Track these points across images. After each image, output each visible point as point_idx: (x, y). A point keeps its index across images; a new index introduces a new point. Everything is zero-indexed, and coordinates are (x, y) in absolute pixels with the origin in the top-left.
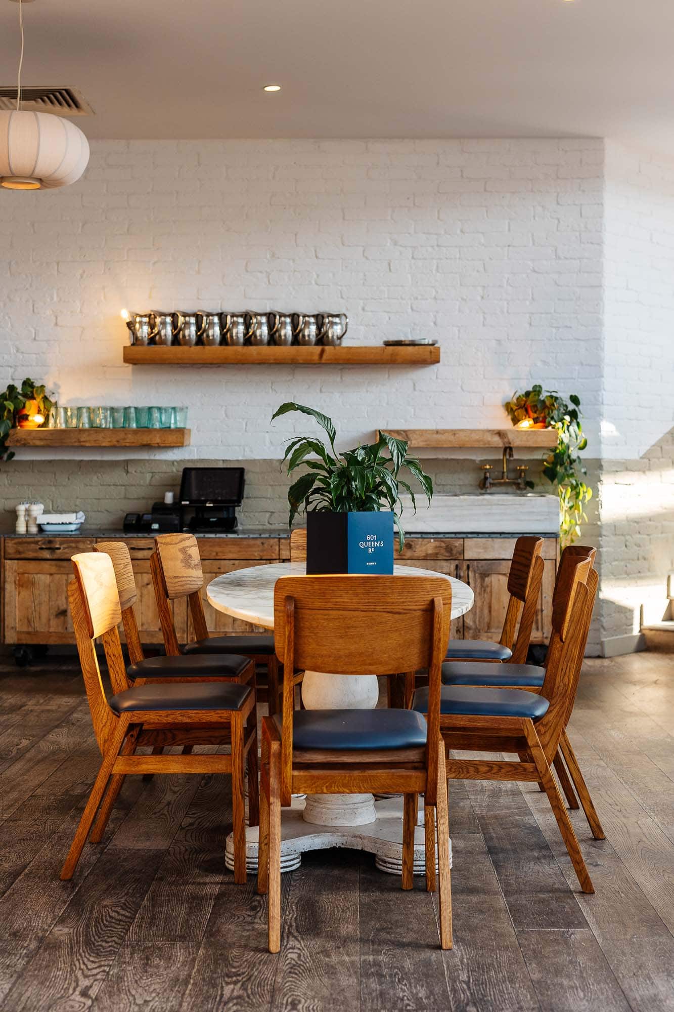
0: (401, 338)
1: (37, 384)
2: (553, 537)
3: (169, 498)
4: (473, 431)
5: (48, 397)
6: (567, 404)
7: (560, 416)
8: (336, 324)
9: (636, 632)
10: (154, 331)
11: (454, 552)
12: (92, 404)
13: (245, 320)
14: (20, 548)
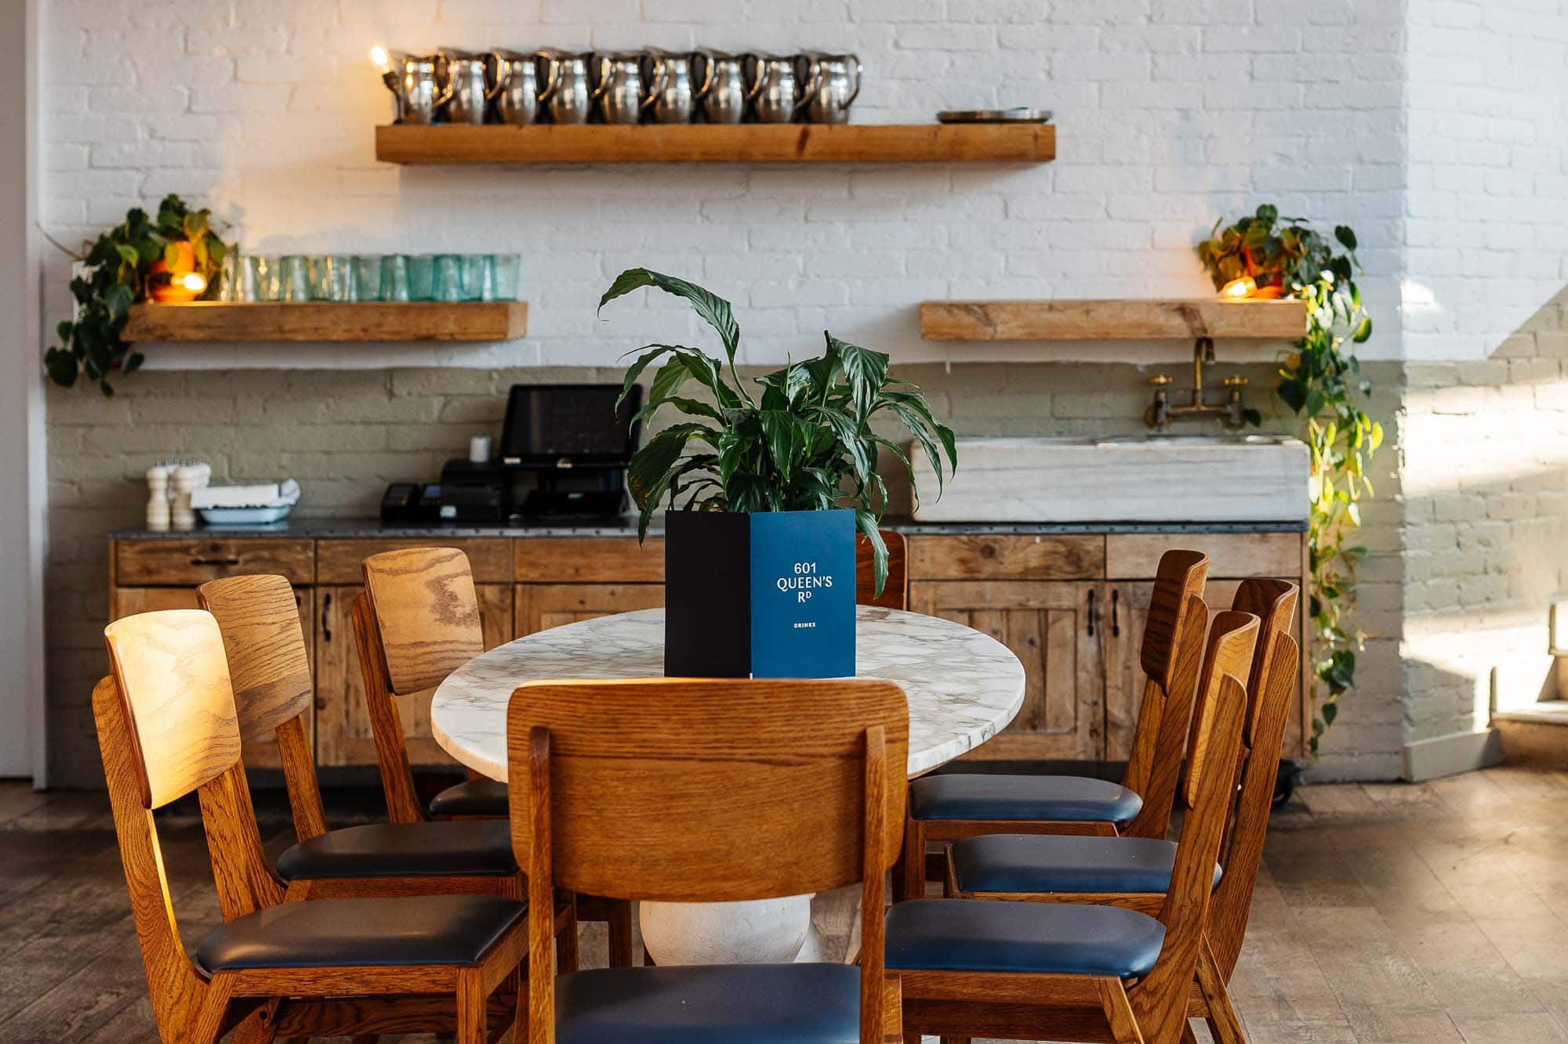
0: (979, 106)
1: (193, 206)
2: (1296, 531)
3: (479, 450)
4: (1124, 304)
5: (218, 233)
6: (1330, 245)
7: (1314, 272)
8: (836, 75)
9: (1480, 725)
10: (445, 91)
11: (1085, 564)
12: (313, 250)
13: (641, 68)
14: (152, 563)
